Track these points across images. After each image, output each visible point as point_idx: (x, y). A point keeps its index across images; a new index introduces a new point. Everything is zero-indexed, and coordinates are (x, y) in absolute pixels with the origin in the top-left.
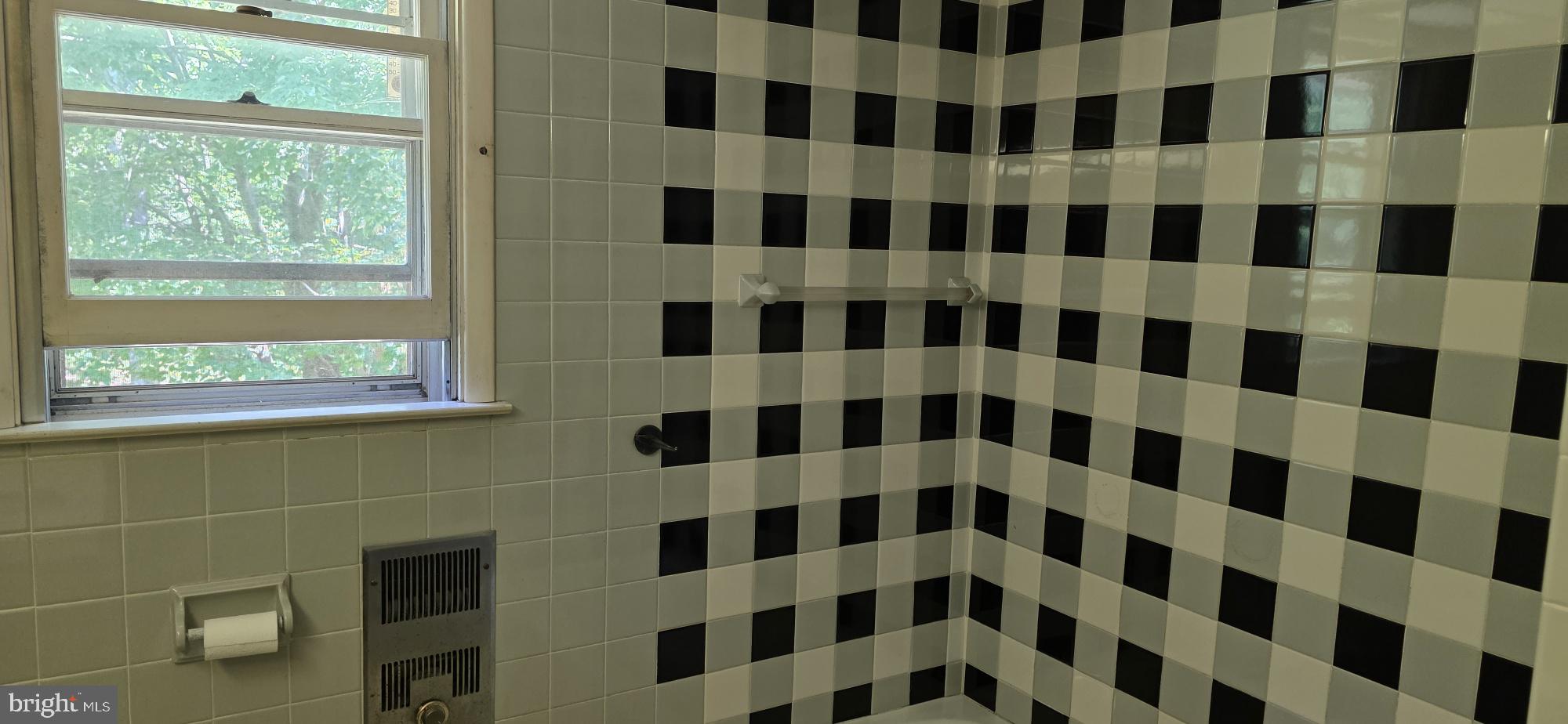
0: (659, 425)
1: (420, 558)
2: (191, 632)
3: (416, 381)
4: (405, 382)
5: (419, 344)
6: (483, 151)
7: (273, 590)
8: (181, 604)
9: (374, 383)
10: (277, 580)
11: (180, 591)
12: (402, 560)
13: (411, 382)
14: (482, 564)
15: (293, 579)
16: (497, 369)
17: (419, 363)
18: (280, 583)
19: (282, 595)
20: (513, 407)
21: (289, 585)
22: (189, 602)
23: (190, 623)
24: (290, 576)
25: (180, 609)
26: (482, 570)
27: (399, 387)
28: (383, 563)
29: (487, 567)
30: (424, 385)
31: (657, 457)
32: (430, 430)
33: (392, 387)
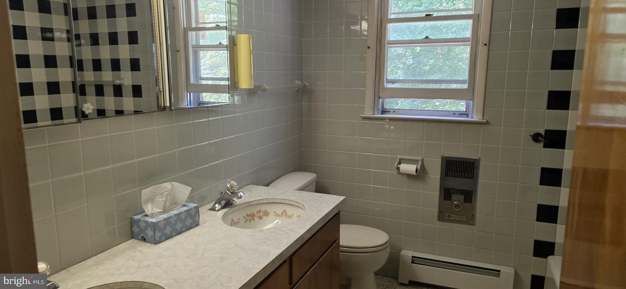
0: (543, 133)
1: (457, 161)
2: (398, 166)
3: (467, 113)
4: (463, 113)
5: (468, 102)
6: (486, 45)
7: (418, 161)
8: (399, 159)
9: (454, 113)
10: (420, 158)
11: (399, 157)
12: (452, 160)
13: (465, 113)
14: (475, 167)
15: (424, 160)
16: (484, 110)
17: (468, 107)
18: (420, 159)
19: (420, 162)
20: (487, 121)
21: (423, 160)
22: (400, 159)
23: (399, 163)
24: (423, 159)
25: (398, 160)
26: (475, 168)
27: (461, 114)
28: (447, 160)
29: (477, 168)
30: (468, 114)
31: (542, 144)
32: (463, 126)
33: (460, 114)
